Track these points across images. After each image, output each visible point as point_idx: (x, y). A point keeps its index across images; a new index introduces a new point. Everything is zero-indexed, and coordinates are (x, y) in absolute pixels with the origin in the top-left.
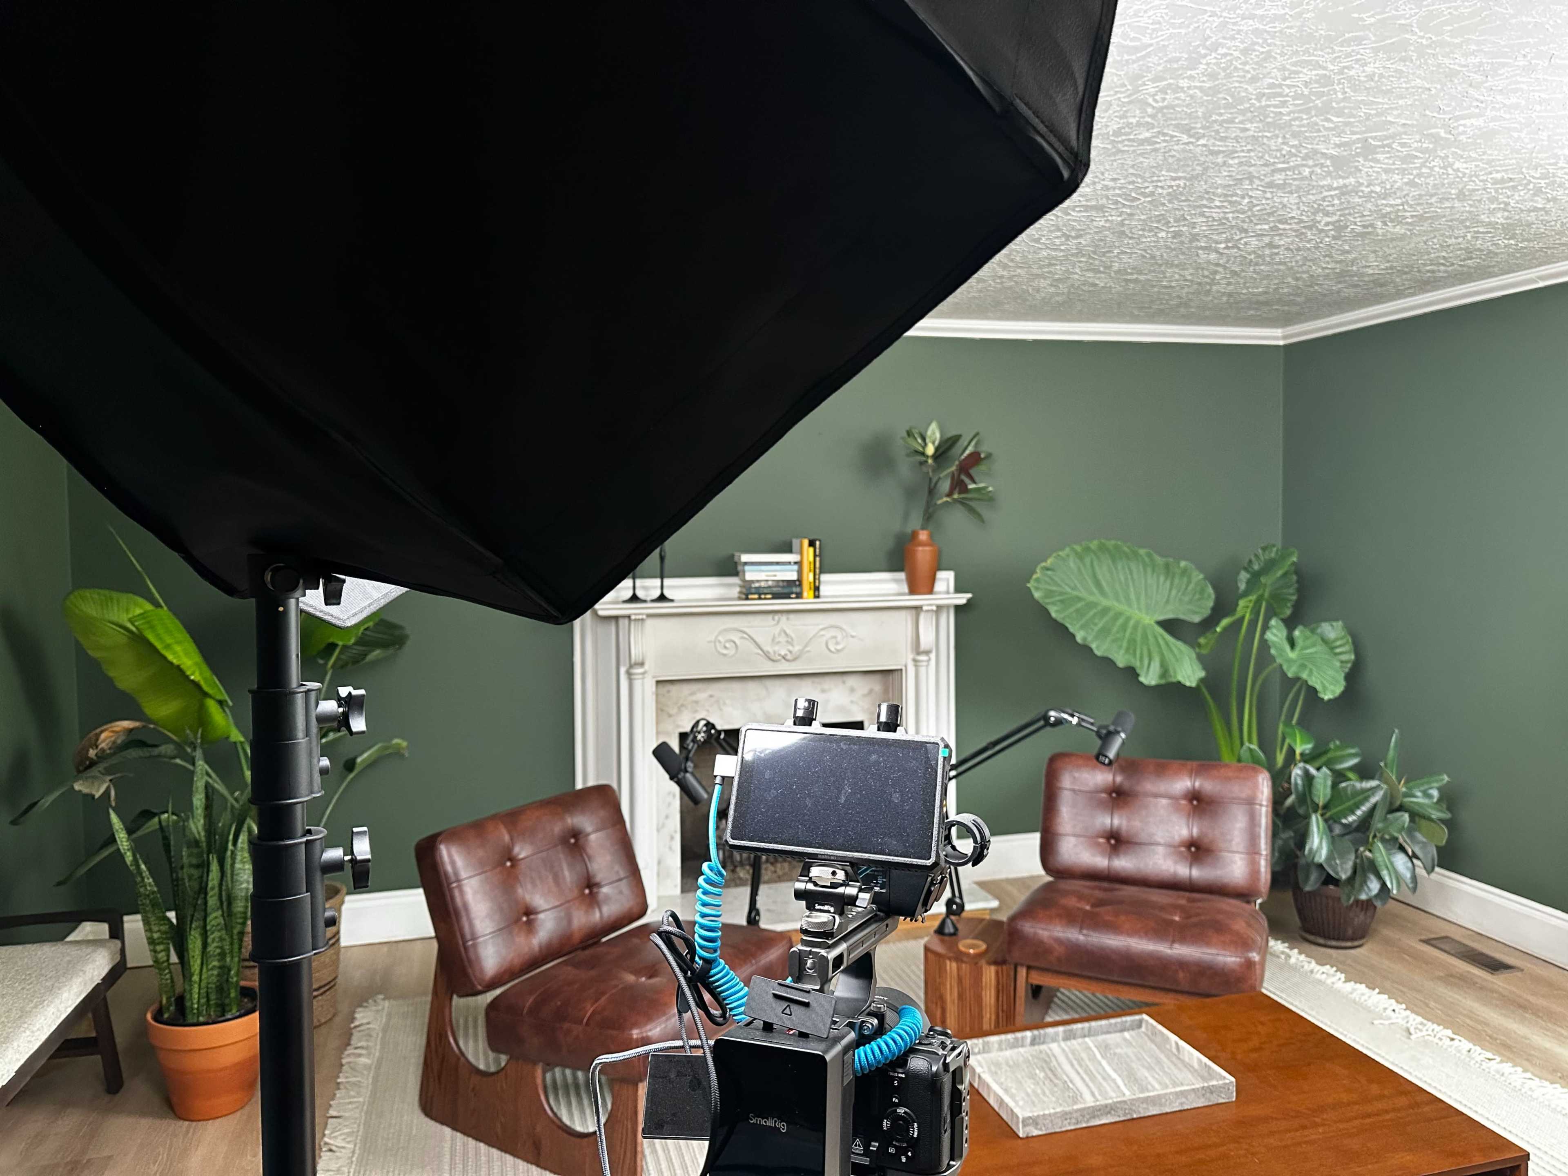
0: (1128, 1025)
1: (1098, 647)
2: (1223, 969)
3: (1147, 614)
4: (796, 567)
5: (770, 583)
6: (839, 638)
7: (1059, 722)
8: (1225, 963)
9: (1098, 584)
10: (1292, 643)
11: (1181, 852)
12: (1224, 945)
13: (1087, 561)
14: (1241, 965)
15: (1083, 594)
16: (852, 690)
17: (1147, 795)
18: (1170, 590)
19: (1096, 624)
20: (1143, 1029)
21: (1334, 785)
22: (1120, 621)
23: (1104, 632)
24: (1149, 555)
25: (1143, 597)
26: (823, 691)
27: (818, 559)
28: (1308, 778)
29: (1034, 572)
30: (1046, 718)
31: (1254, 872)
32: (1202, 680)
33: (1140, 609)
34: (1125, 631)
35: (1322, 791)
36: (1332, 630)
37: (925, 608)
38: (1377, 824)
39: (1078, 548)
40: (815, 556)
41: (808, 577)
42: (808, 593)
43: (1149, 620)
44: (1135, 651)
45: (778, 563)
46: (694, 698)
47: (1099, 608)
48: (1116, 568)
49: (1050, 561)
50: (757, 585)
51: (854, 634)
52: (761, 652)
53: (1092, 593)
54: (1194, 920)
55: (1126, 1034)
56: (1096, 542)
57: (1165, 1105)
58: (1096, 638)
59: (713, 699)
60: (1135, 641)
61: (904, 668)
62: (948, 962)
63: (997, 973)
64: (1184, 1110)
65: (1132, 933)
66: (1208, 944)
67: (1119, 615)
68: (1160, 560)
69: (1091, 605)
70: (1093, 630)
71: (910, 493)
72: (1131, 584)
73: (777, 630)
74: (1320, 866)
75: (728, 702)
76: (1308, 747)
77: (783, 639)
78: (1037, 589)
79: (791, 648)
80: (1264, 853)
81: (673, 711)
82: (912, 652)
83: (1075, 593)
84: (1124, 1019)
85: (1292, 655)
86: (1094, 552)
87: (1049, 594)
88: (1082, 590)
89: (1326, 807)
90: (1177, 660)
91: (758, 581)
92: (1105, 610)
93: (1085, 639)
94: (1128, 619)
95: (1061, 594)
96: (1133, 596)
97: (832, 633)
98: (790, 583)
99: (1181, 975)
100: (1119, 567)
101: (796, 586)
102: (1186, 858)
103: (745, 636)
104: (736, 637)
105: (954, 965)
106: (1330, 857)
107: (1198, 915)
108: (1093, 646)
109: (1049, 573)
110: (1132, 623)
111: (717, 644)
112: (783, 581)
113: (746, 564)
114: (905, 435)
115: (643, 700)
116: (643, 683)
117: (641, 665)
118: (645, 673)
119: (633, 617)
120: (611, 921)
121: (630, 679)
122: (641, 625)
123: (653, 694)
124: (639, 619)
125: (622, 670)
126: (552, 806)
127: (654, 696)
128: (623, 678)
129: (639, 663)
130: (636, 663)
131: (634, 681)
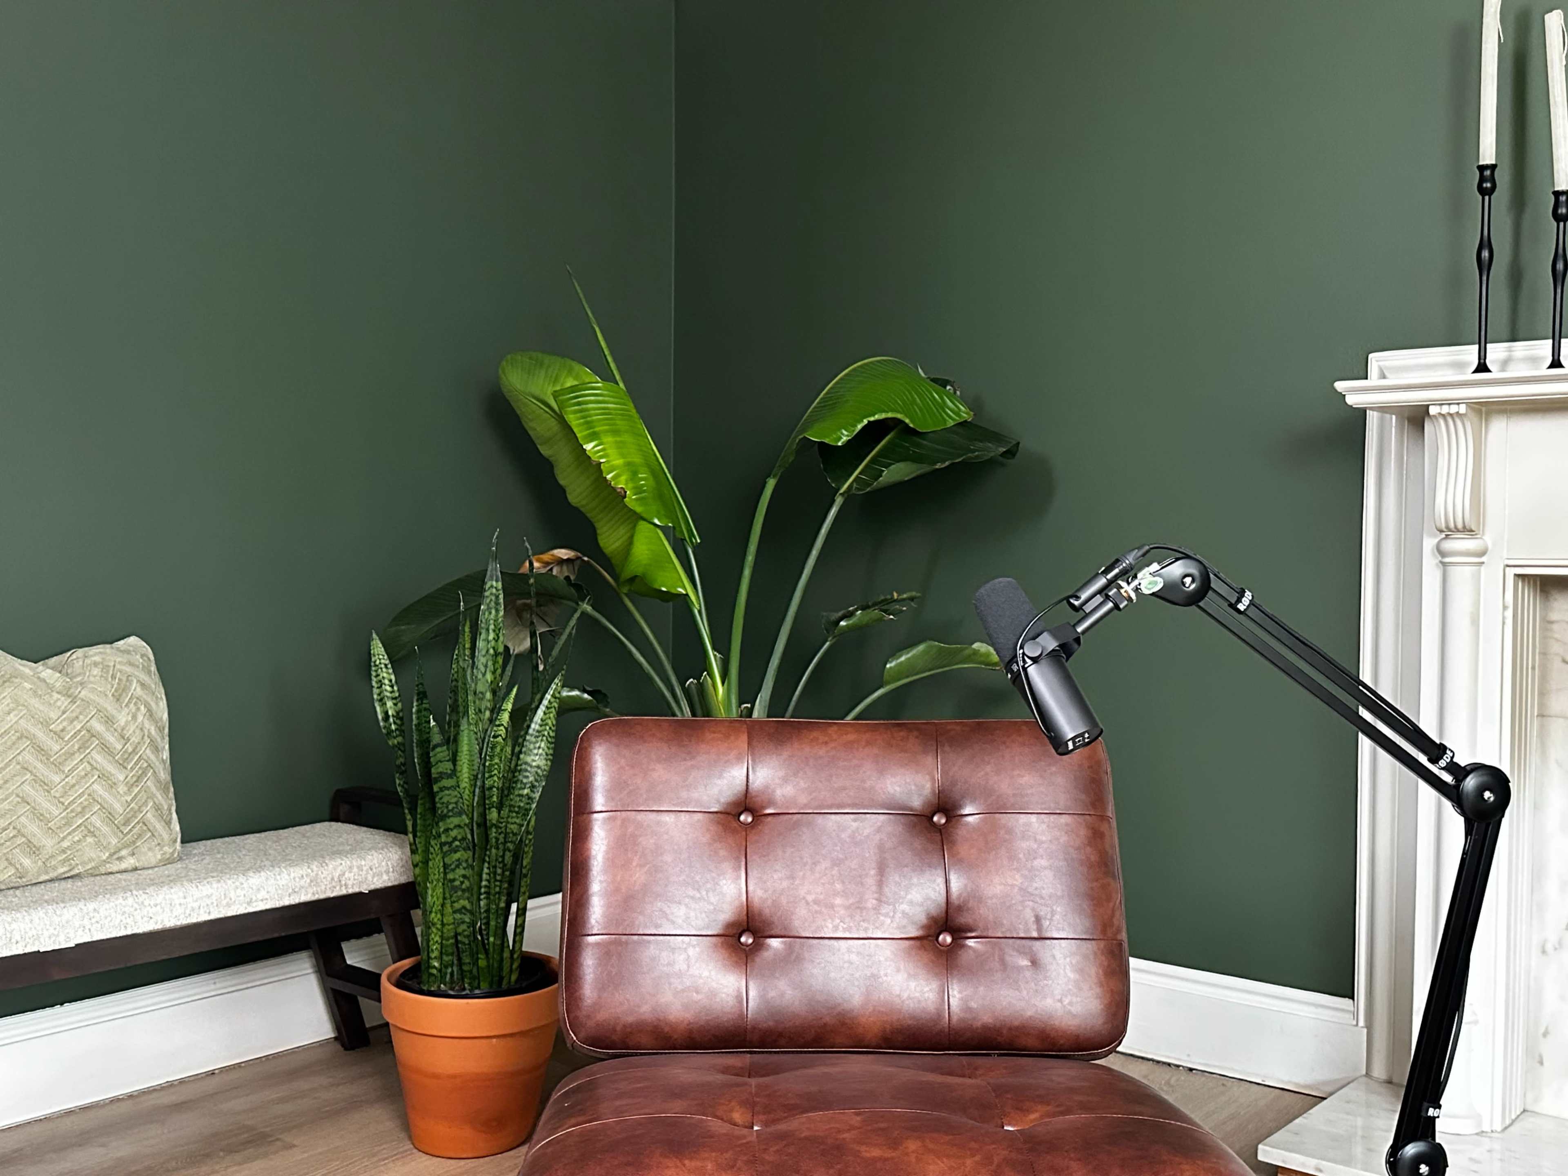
115: (1475, 622)
116: (1477, 578)
117: (1468, 531)
118: (1483, 553)
119: (1433, 410)
120: (978, 1024)
121: (1444, 564)
122: (1464, 433)
123: (1505, 608)
124: (1451, 415)
125: (1429, 543)
126: (902, 734)
127: (1509, 613)
128: (1430, 563)
129: (1460, 526)
130: (1452, 525)
131: (1451, 569)
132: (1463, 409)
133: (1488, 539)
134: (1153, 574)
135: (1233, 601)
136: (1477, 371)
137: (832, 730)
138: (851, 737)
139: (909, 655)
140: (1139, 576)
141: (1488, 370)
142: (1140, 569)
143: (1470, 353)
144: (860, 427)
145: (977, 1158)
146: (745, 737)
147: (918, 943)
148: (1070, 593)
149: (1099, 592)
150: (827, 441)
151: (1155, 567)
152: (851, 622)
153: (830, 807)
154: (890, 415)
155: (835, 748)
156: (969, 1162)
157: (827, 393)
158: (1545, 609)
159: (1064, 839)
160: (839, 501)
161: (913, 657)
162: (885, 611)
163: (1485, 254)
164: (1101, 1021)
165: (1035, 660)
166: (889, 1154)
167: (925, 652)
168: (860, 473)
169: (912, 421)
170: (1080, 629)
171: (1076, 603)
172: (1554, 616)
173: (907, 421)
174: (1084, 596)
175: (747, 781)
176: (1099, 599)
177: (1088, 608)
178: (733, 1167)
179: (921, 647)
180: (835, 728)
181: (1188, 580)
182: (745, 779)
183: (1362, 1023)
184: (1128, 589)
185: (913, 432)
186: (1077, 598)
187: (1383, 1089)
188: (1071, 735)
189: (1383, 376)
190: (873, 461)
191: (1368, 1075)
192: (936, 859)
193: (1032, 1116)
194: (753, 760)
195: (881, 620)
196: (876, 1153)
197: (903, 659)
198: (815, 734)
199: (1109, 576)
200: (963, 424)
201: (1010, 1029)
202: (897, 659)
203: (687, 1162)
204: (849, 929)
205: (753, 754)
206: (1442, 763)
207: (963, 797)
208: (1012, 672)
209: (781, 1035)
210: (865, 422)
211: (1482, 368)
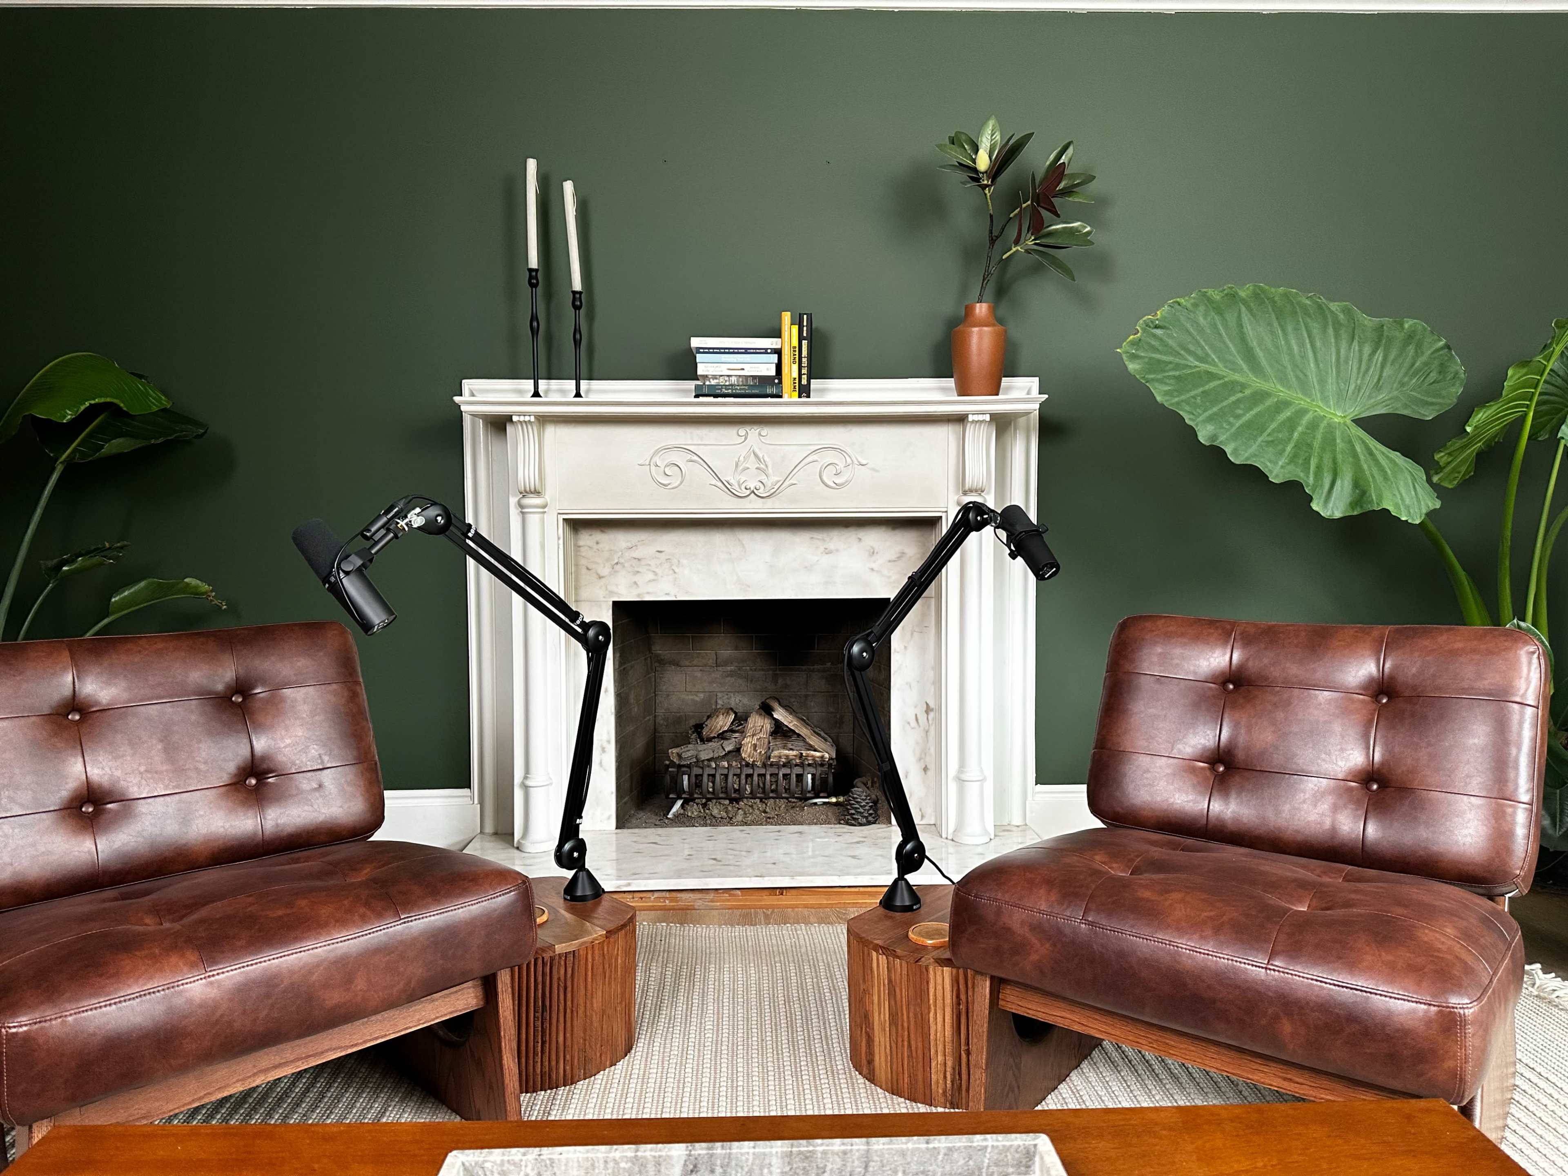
1: (1235, 451)
2: (1384, 1026)
3: (1338, 404)
4: (774, 358)
5: (733, 379)
6: (841, 465)
8: (1390, 1014)
9: (1249, 356)
11: (1351, 789)
12: (1392, 972)
13: (1231, 318)
14: (1428, 1022)
15: (1220, 369)
16: (873, 553)
17: (1289, 684)
18: (1383, 366)
19: (1238, 417)
22: (1286, 414)
23: (1254, 428)
24: (1347, 311)
25: (1331, 380)
26: (828, 552)
27: (805, 343)
29: (1130, 330)
32: (1431, 514)
33: (1325, 399)
34: (1292, 430)
37: (971, 418)
39: (1215, 295)
40: (801, 338)
41: (791, 371)
42: (790, 395)
43: (1340, 416)
44: (1307, 461)
45: (746, 351)
46: (636, 554)
47: (1248, 392)
48: (1284, 330)
49: (1160, 314)
50: (713, 382)
51: (864, 462)
52: (719, 484)
53: (1235, 369)
54: (1337, 913)
56: (1250, 287)
58: (1235, 436)
59: (662, 556)
60: (1310, 446)
61: (944, 515)
62: (874, 954)
63: (955, 981)
66: (1352, 966)
67: (1284, 405)
68: (1368, 322)
69: (1232, 387)
70: (1231, 425)
71: (969, 255)
72: (1310, 355)
73: (743, 451)
75: (684, 562)
77: (752, 463)
78: (1134, 357)
79: (763, 478)
80: (1525, 797)
81: (605, 571)
82: (957, 493)
83: (1204, 366)
86: (1244, 302)
87: (1154, 366)
88: (1220, 365)
90: (1386, 478)
91: (715, 377)
92: (1259, 396)
93: (1214, 437)
94: (1302, 412)
95: (1177, 367)
96: (1313, 378)
97: (830, 457)
98: (764, 380)
99: (1286, 1027)
100: (1290, 328)
101: (773, 384)
102: (1358, 802)
103: (695, 458)
104: (679, 458)
105: (883, 959)
107: (1347, 904)
108: (1228, 450)
109: (1159, 332)
110: (1308, 417)
111: (653, 468)
112: (754, 377)
113: (699, 350)
114: (947, 141)
115: (543, 546)
116: (542, 521)
117: (537, 493)
118: (545, 506)
119: (515, 418)
120: (285, 833)
121: (523, 513)
122: (532, 433)
123: (559, 538)
124: (525, 422)
125: (513, 501)
126: (201, 640)
127: (561, 541)
128: (514, 512)
129: (533, 490)
130: (528, 489)
131: (528, 516)
132: (532, 419)
133: (548, 497)
134: (418, 515)
135: (465, 531)
136: (533, 396)
137: (143, 642)
138: (160, 646)
139: (132, 590)
140: (409, 516)
141: (539, 396)
142: (409, 512)
143: (529, 384)
144: (82, 408)
145: (351, 899)
146: (67, 653)
147: (233, 787)
148: (362, 529)
149: (382, 527)
150: (52, 418)
151: (418, 510)
152: (73, 567)
153: (152, 699)
154: (108, 400)
155: (148, 655)
156: (346, 902)
157: (39, 378)
158: (576, 540)
159: (333, 699)
160: (59, 468)
161: (135, 592)
162: (105, 557)
163: (535, 324)
164: (369, 815)
165: (347, 573)
166: (289, 911)
167: (146, 587)
168: (79, 445)
169: (126, 406)
170: (373, 552)
171: (368, 534)
172: (581, 543)
173: (122, 405)
174: (373, 529)
175: (74, 687)
176: (383, 532)
177: (377, 537)
178: (176, 947)
179: (142, 584)
180: (144, 640)
181: (439, 518)
182: (72, 686)
183: (476, 801)
184: (402, 523)
185: (126, 415)
186: (369, 531)
187: (493, 838)
188: (377, 622)
189: (473, 395)
190: (90, 436)
191: (481, 832)
192: (240, 726)
193: (365, 872)
194: (77, 671)
195: (101, 564)
196: (280, 913)
197: (126, 593)
198: (129, 646)
199: (389, 516)
200: (164, 410)
201: (308, 832)
202: (120, 594)
203: (137, 953)
204: (177, 787)
205: (77, 666)
206: (578, 622)
207: (256, 681)
208: (330, 583)
209: (128, 872)
210: (87, 404)
211: (536, 394)
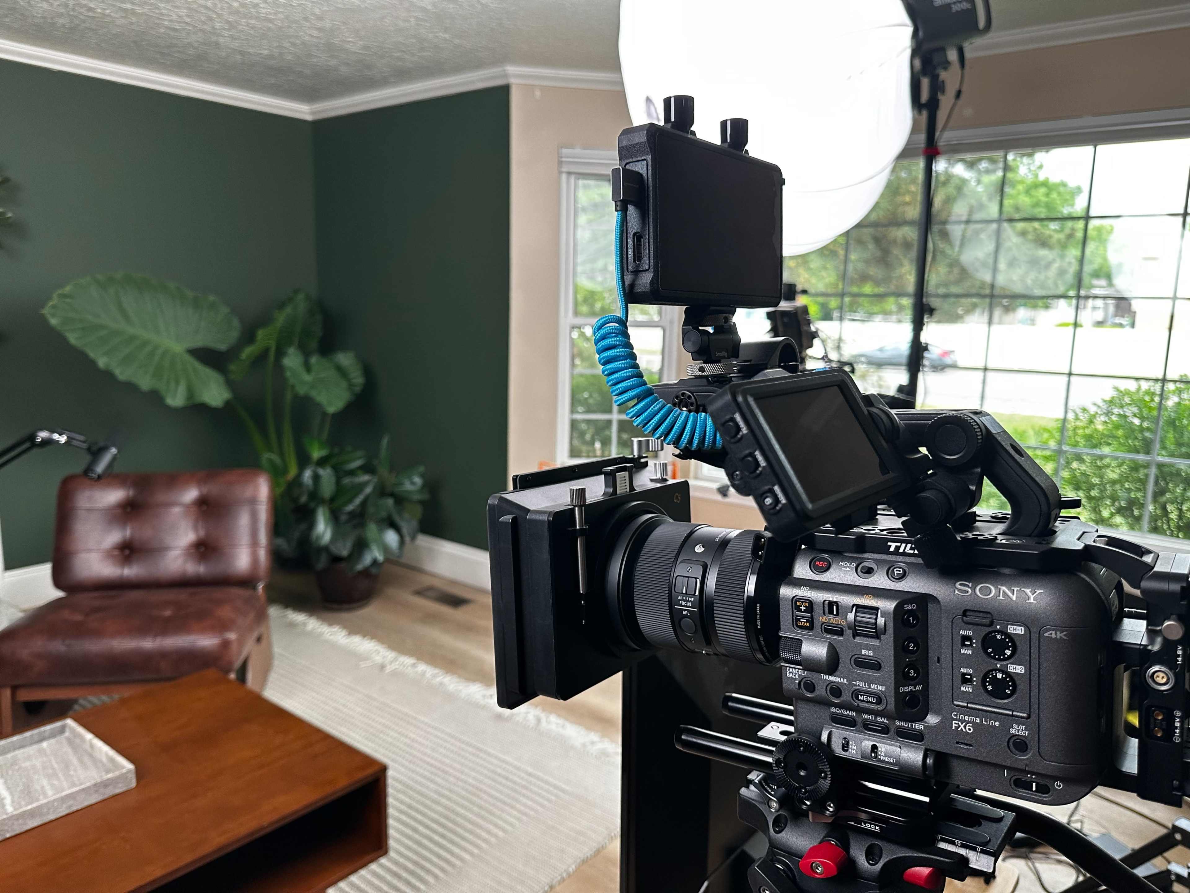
0: (47, 734)
1: (121, 373)
2: (202, 652)
3: (176, 343)
7: (47, 442)
8: (204, 646)
9: (123, 312)
10: (308, 367)
11: (191, 552)
12: (204, 630)
13: (112, 291)
14: (218, 646)
15: (106, 322)
17: (159, 505)
18: (199, 321)
19: (120, 351)
20: (67, 734)
21: (338, 482)
22: (148, 349)
23: (127, 360)
24: (177, 288)
25: (172, 326)
28: (316, 478)
29: (49, 298)
30: (32, 437)
31: (255, 561)
32: (227, 402)
33: (169, 338)
34: (152, 357)
35: (328, 487)
36: (345, 359)
38: (371, 510)
39: (100, 277)
43: (178, 348)
44: (161, 376)
47: (125, 336)
48: (143, 299)
49: (68, 289)
53: (116, 322)
54: (183, 612)
55: (45, 744)
56: (120, 273)
57: (48, 814)
58: (120, 364)
60: (162, 367)
64: (73, 813)
65: (119, 633)
66: (188, 632)
67: (145, 343)
68: (189, 294)
69: (115, 333)
70: (116, 357)
72: (159, 315)
74: (326, 549)
76: (323, 453)
78: (53, 315)
83: (97, 321)
84: (43, 729)
85: (307, 378)
86: (118, 282)
87: (67, 321)
88: (106, 318)
89: (332, 500)
90: (204, 385)
92: (132, 338)
93: (107, 365)
94: (157, 347)
95: (81, 321)
96: (162, 327)
99: (163, 664)
100: (147, 299)
102: (195, 558)
106: (333, 540)
107: (189, 607)
108: (117, 372)
109: (68, 300)
110: (160, 350)
